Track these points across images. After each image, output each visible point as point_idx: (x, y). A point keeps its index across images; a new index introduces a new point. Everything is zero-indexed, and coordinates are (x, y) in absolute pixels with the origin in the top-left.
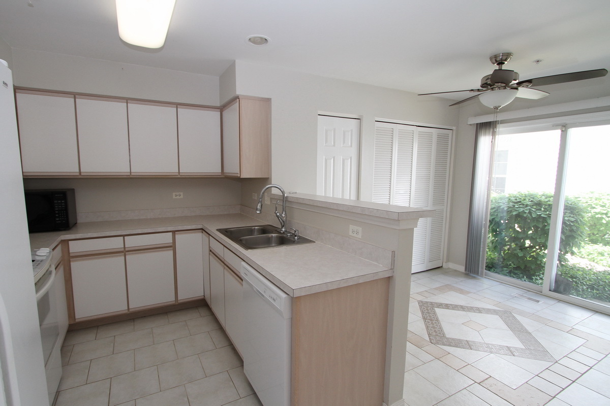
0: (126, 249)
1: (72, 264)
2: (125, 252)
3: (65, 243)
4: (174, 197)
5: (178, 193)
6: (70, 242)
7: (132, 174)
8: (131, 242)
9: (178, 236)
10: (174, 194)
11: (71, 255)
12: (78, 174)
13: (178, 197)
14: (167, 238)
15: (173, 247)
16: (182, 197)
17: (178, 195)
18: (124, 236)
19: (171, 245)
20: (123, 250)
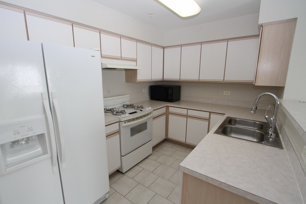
0: (188, 115)
1: (169, 116)
2: (187, 116)
3: (168, 107)
4: (224, 94)
5: (227, 92)
6: (169, 107)
7: (200, 80)
8: (191, 113)
9: (212, 116)
10: (225, 92)
11: (169, 112)
12: (179, 80)
13: (227, 94)
14: (206, 115)
15: (209, 120)
16: (229, 94)
17: (227, 93)
18: (188, 109)
19: (208, 119)
20: (186, 115)
